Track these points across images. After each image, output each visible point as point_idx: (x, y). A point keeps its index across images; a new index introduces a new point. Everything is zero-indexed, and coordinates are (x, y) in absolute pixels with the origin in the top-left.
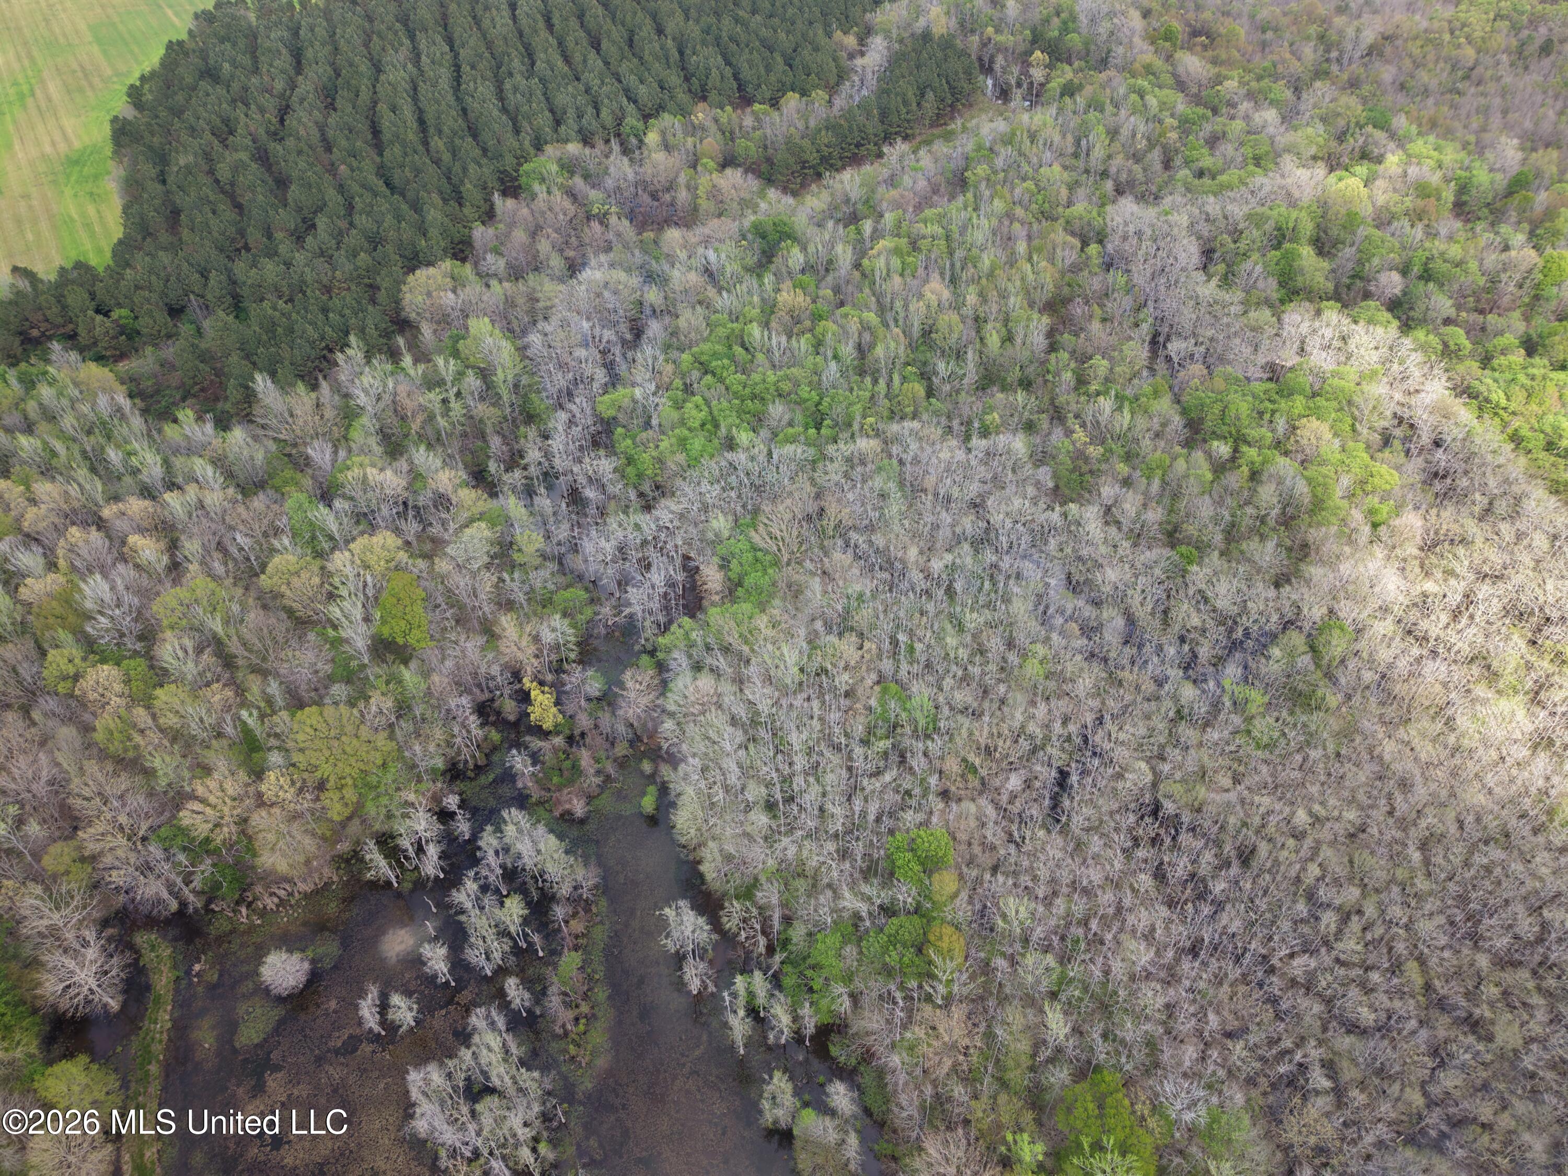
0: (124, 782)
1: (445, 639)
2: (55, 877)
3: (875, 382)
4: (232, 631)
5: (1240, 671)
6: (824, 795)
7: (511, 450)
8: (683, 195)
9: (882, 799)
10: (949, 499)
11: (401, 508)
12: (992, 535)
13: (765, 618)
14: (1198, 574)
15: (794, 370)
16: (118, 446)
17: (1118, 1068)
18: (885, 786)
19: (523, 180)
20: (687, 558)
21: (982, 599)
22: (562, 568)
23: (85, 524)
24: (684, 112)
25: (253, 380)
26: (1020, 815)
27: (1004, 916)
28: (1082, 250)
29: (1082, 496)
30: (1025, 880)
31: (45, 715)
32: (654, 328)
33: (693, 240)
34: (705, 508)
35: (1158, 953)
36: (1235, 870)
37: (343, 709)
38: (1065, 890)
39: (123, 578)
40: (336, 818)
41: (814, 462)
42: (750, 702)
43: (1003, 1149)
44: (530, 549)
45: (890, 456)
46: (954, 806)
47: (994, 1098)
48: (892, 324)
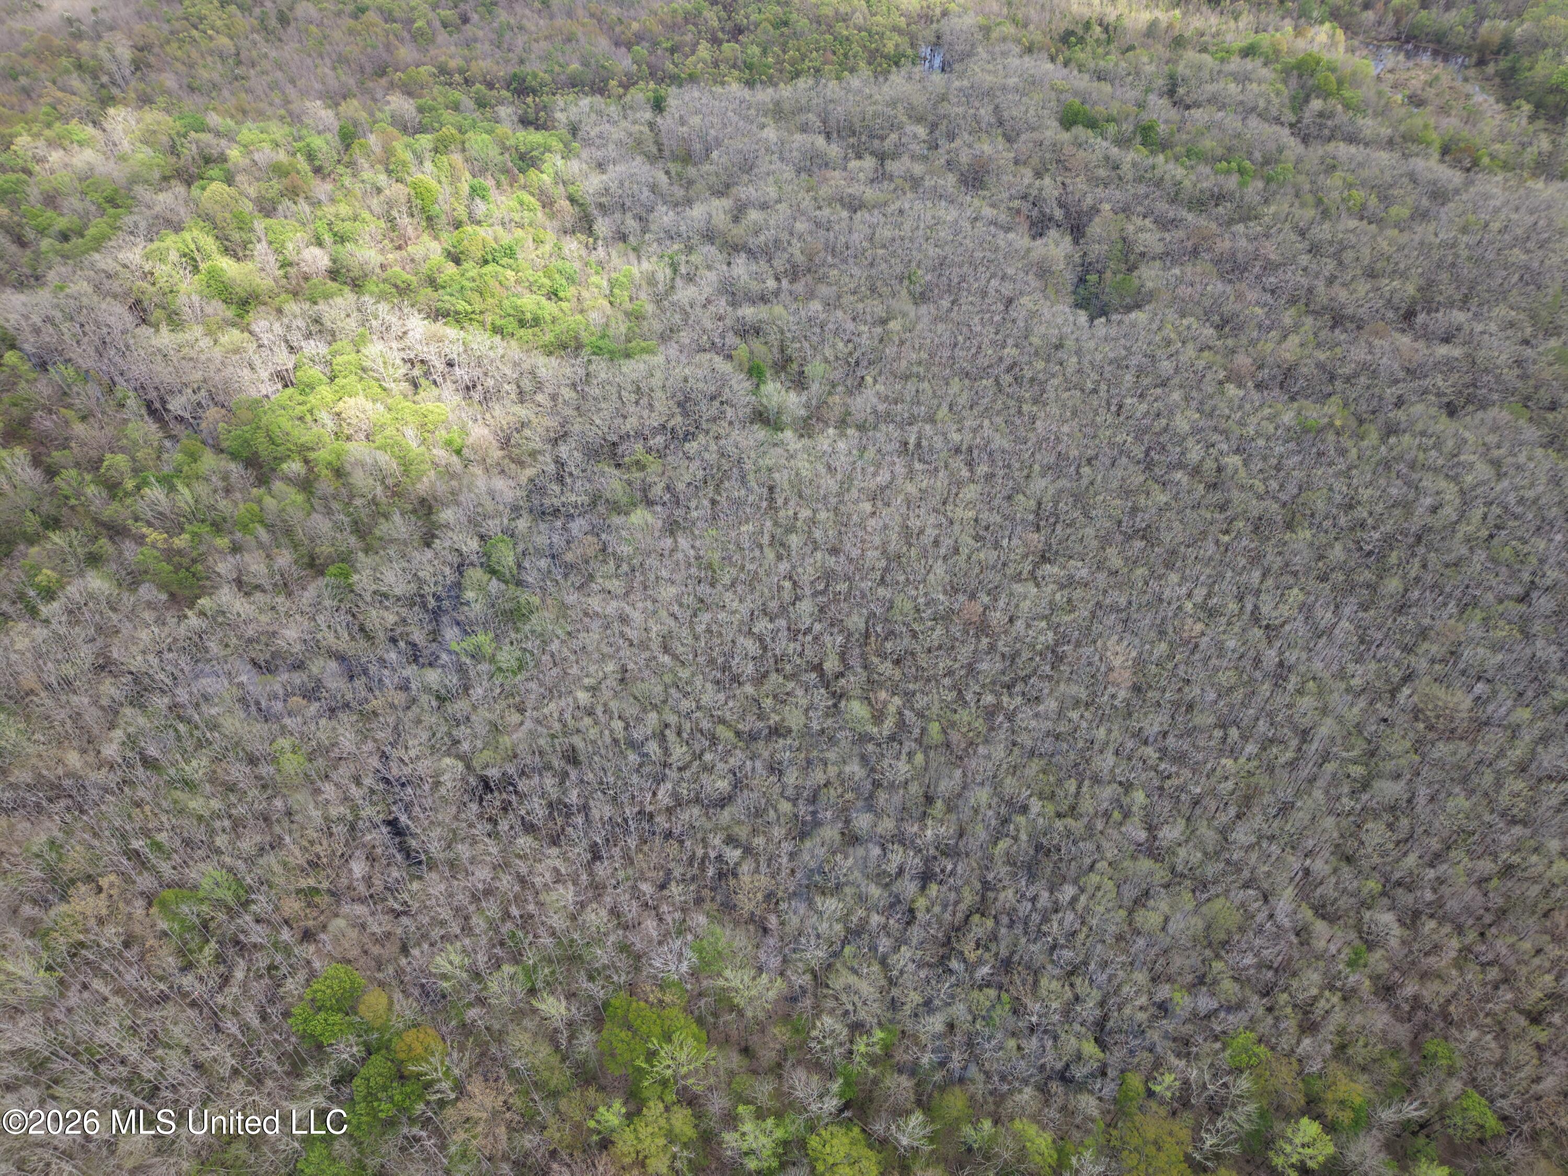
5: (456, 629)
9: (251, 998)
14: (362, 580)
17: (618, 988)
18: (244, 985)
21: (189, 745)
26: (387, 889)
27: (444, 977)
29: (204, 587)
30: (436, 933)
35: (575, 883)
36: (573, 774)
38: (472, 908)
43: (595, 1138)
46: (323, 936)
47: (558, 1111)
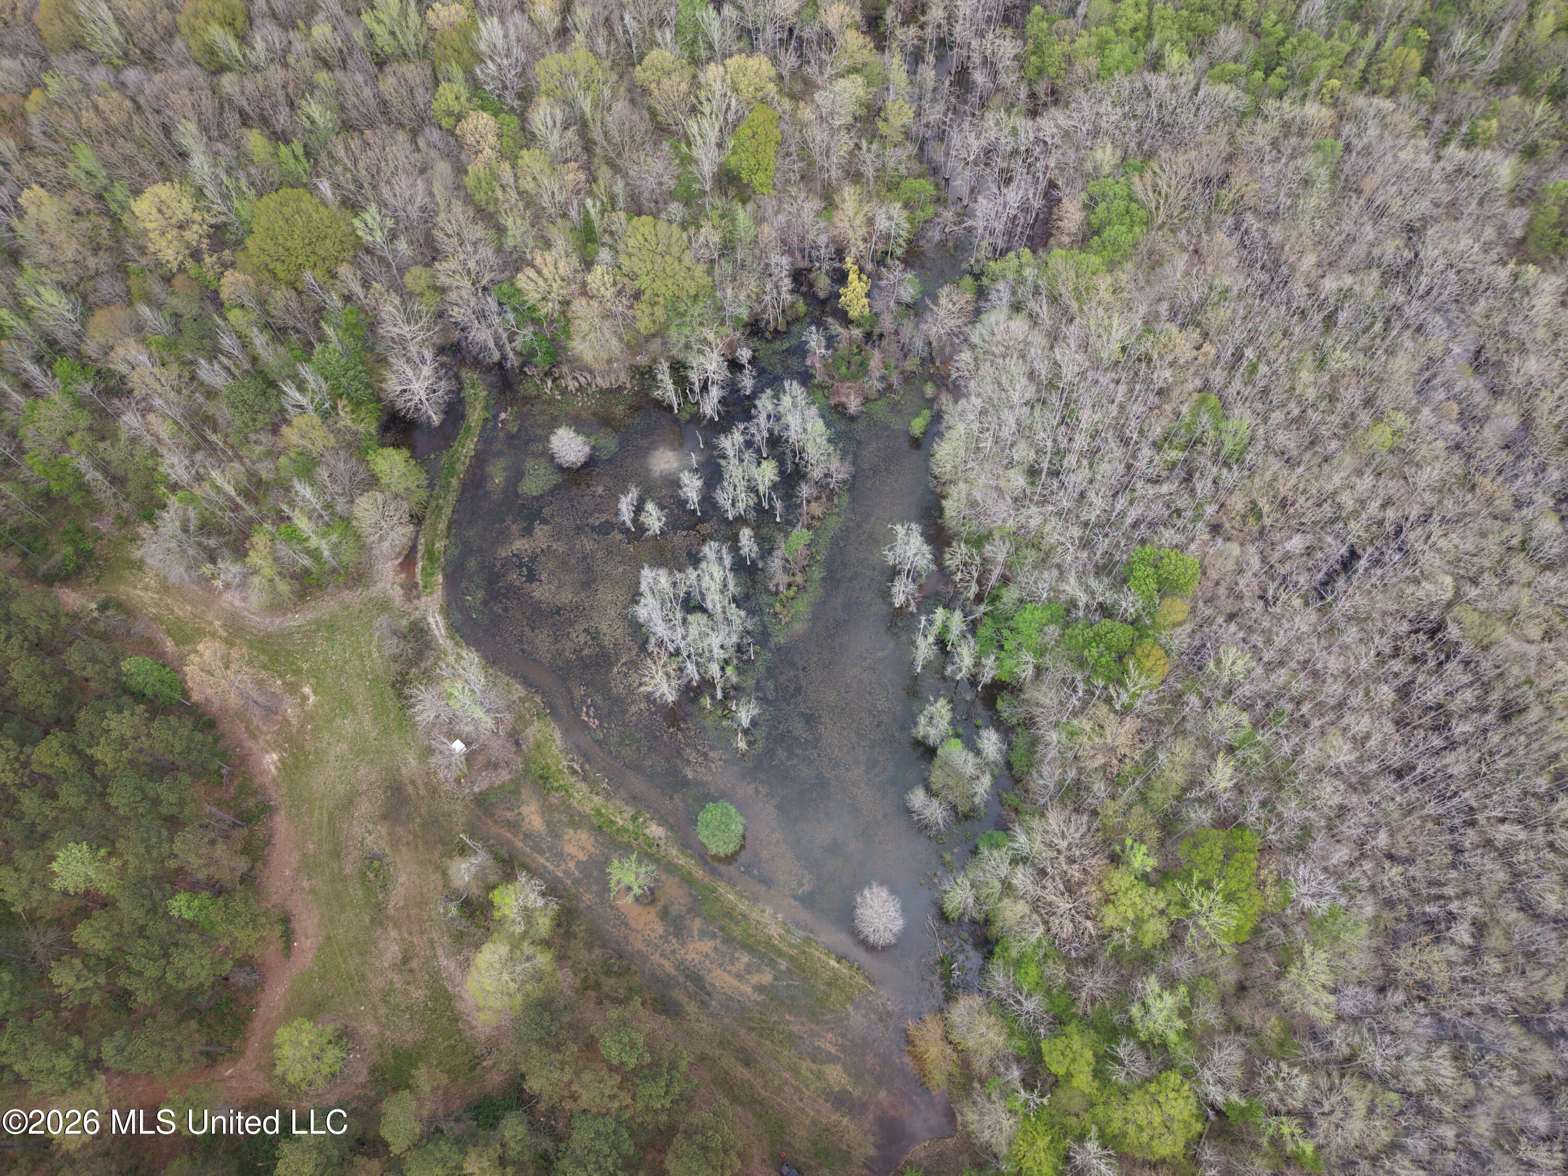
0: (478, 231)
1: (785, 191)
2: (411, 295)
4: (598, 117)
6: (1091, 481)
9: (1148, 507)
10: (1382, 211)
11: (786, 35)
12: (1414, 271)
13: (1109, 280)
17: (1262, 835)
18: (1158, 496)
20: (1052, 185)
21: (1364, 341)
22: (921, 155)
26: (1285, 578)
27: (1218, 662)
29: (1549, 260)
30: (1257, 639)
31: (429, 145)
34: (1095, 133)
35: (1360, 760)
36: (1489, 719)
37: (675, 229)
38: (1294, 665)
39: (517, 28)
40: (643, 331)
41: (1244, 115)
42: (1056, 363)
43: (1118, 848)
44: (896, 122)
45: (1338, 136)
46: (1220, 541)
47: (1130, 806)
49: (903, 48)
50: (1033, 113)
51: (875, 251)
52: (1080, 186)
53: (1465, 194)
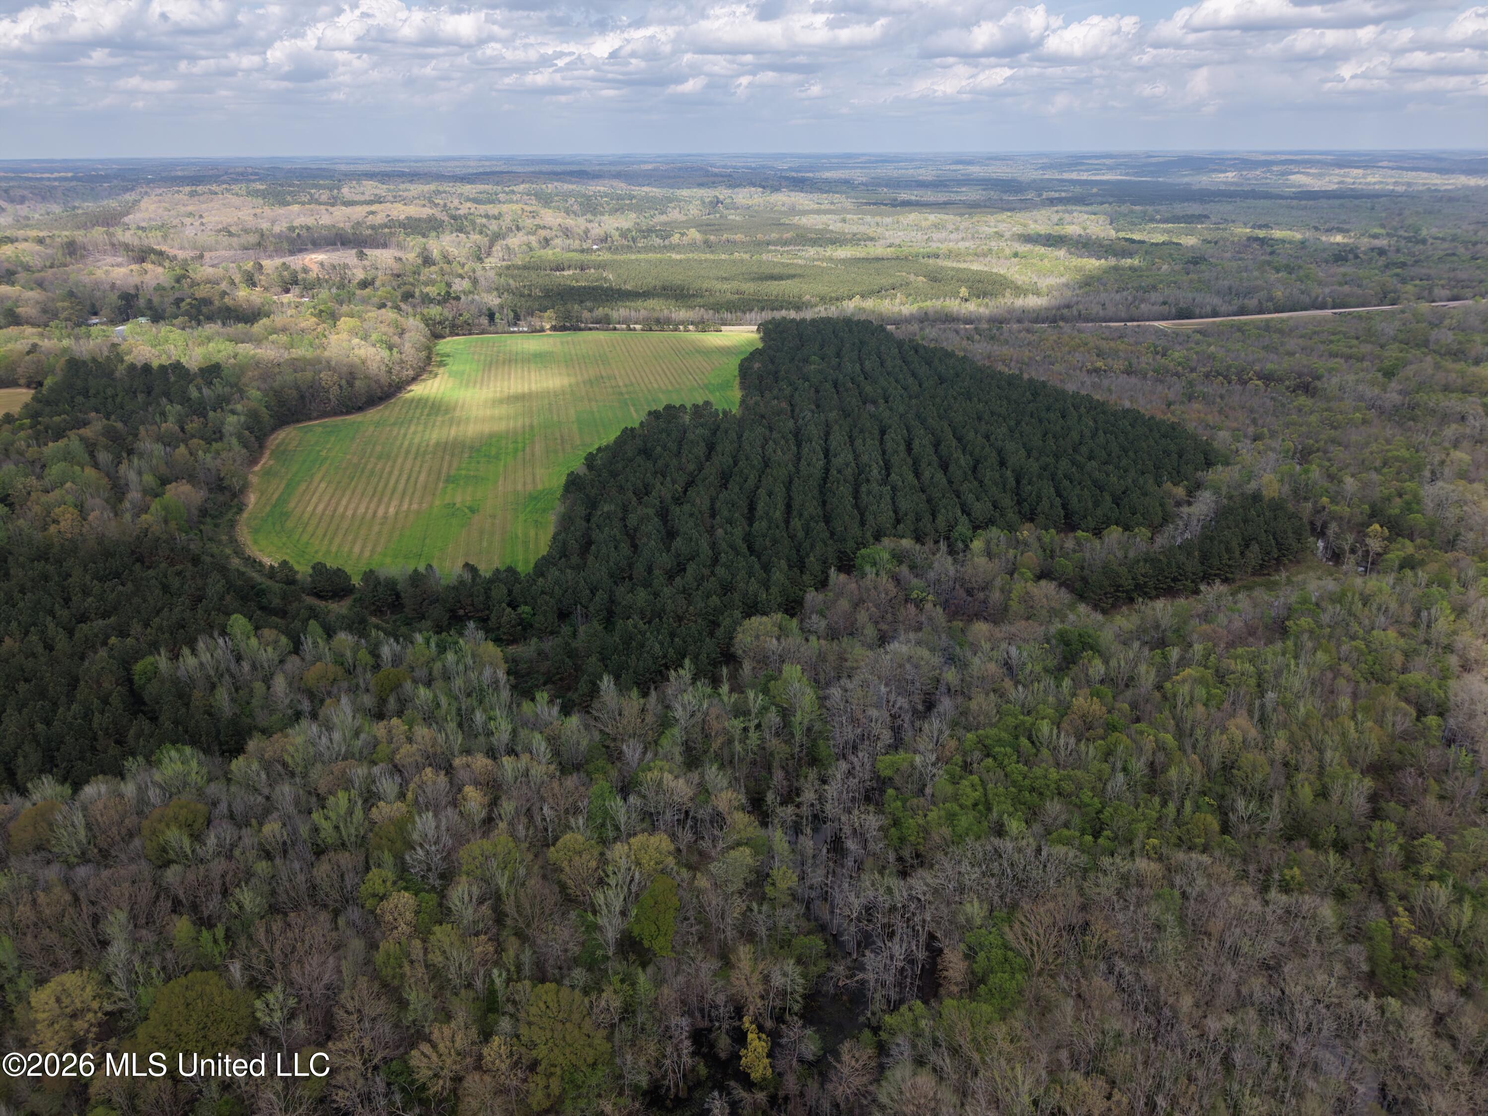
0: (381, 1006)
1: (684, 953)
3: (1164, 804)
4: (512, 891)
7: (790, 786)
8: (996, 596)
11: (682, 816)
12: (1287, 1008)
13: (1004, 1029)
15: (1079, 773)
16: (485, 711)
19: (858, 562)
20: (932, 937)
22: (808, 914)
23: (438, 768)
24: (1011, 528)
25: (601, 679)
28: (1418, 719)
31: (348, 923)
32: (946, 704)
33: (999, 635)
34: (961, 889)
37: (577, 992)
39: (448, 820)
40: (535, 1107)
41: (1086, 870)
44: (782, 885)
45: (1172, 886)
48: (1189, 750)
49: (783, 824)
50: (904, 874)
51: (774, 1008)
52: (957, 937)
53: (1302, 933)
